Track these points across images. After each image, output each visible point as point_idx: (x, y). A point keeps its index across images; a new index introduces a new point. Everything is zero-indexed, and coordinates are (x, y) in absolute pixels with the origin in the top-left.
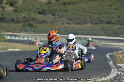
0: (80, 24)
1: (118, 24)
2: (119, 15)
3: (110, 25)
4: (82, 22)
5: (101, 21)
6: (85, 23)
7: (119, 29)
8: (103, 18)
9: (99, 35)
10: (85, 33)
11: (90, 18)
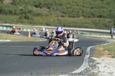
0: (73, 17)
1: (109, 18)
2: (111, 9)
3: (102, 19)
4: (75, 15)
5: (93, 15)
6: (78, 16)
7: (109, 22)
8: (95, 11)
9: (90, 28)
10: (77, 25)
11: (83, 12)
